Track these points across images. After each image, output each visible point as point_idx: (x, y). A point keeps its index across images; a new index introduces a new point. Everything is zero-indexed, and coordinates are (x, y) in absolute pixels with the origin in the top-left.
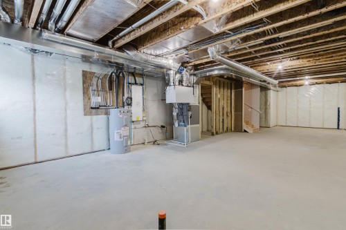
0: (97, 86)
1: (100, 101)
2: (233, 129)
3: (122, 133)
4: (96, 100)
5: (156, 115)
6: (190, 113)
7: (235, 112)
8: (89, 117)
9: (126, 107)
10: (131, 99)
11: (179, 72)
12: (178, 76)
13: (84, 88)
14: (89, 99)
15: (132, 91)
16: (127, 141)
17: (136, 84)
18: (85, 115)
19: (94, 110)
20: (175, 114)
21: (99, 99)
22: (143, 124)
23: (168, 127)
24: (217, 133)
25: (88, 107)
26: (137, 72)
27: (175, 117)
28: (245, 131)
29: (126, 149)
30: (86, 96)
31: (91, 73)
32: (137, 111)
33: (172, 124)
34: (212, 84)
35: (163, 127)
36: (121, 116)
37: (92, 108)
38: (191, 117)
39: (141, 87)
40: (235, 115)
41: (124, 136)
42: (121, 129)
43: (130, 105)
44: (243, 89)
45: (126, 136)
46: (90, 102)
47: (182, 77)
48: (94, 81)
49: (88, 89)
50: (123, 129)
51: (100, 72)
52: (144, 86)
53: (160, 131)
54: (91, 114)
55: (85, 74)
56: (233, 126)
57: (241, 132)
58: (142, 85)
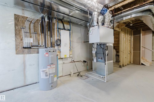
0: (30, 28)
1: (32, 41)
2: (132, 63)
3: (48, 71)
4: (28, 41)
5: (80, 52)
6: (107, 52)
7: (134, 50)
8: (21, 56)
9: (56, 47)
10: (60, 40)
11: (102, 13)
12: (101, 17)
13: (16, 30)
14: (21, 40)
15: (61, 34)
16: (53, 78)
17: (64, 29)
18: (17, 54)
19: (26, 50)
20: (94, 52)
21: (31, 40)
22: (70, 60)
23: (89, 62)
24: (123, 66)
25: (21, 47)
26: (65, 19)
27: (94, 55)
28: (142, 64)
29: (52, 85)
30: (18, 37)
31: (23, 17)
32: (64, 50)
33: (92, 60)
34: (120, 30)
35: (85, 62)
36: (47, 55)
37: (24, 48)
38: (108, 55)
39: (68, 32)
40: (133, 53)
41: (50, 74)
42: (47, 68)
43: (59, 45)
44: (141, 34)
45: (52, 74)
46: (23, 43)
47: (104, 18)
48: (27, 24)
49: (20, 31)
50: (49, 67)
51: (33, 17)
52: (71, 31)
53: (83, 65)
54: (23, 53)
55: (17, 18)
56: (132, 60)
57: (140, 64)
58: (69, 30)
